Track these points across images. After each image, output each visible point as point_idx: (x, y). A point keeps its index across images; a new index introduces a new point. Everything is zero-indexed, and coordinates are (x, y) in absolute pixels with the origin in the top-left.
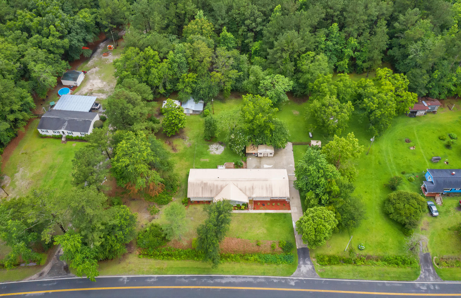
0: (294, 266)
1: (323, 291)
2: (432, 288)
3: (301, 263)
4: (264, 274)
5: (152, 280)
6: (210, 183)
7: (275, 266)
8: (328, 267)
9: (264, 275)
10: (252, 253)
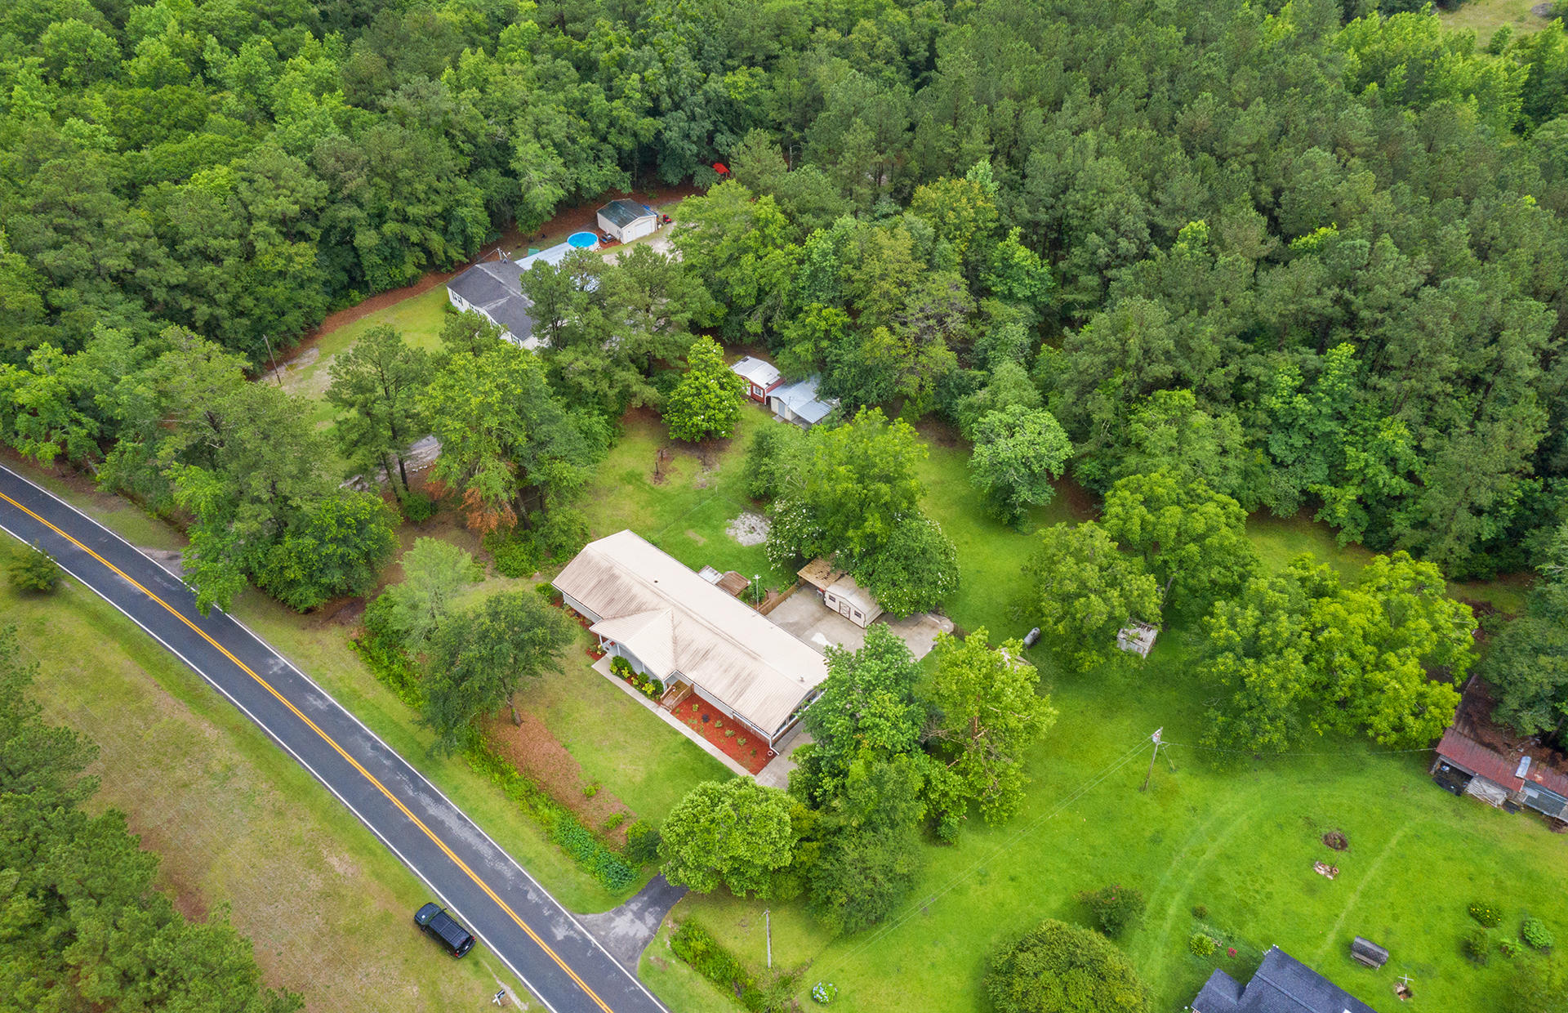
0: (614, 901)
3: (634, 907)
4: (527, 862)
6: (625, 579)
7: (571, 866)
9: (525, 864)
10: (556, 801)
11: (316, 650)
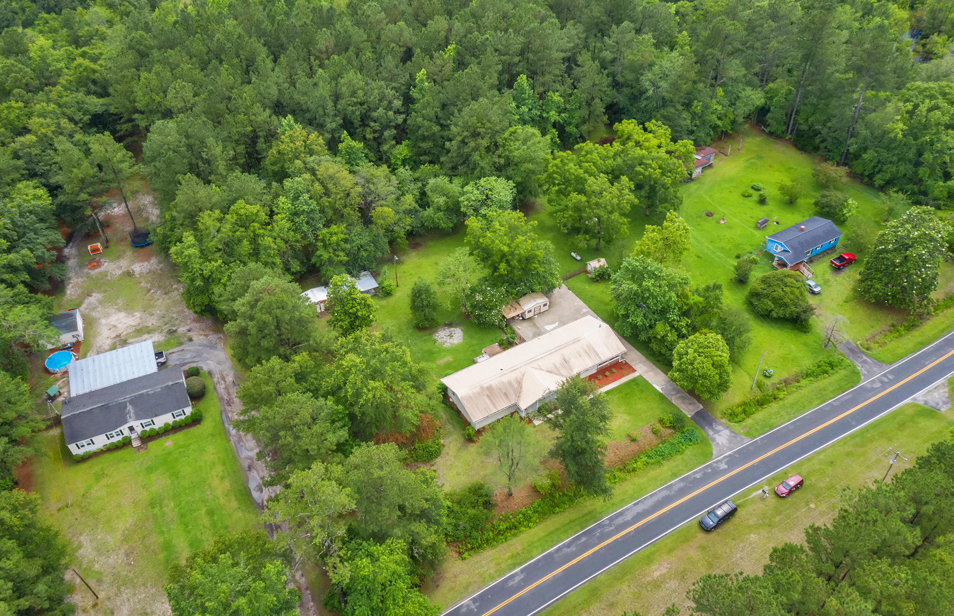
0: (706, 442)
1: (769, 454)
2: (885, 380)
3: (711, 433)
4: (675, 475)
5: (517, 579)
6: (494, 383)
7: (680, 457)
8: (749, 421)
9: (677, 477)
10: (635, 457)
11: (463, 579)
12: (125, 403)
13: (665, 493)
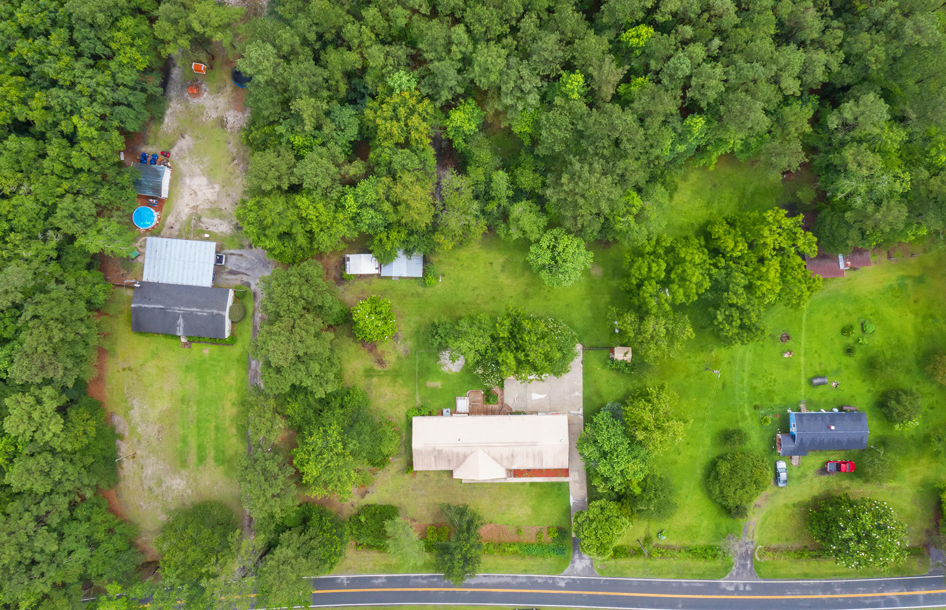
0: (567, 561)
1: (600, 593)
2: (741, 588)
3: (576, 556)
5: (380, 581)
6: (446, 449)
7: (540, 560)
8: (611, 562)
9: (525, 573)
10: (511, 543)
11: (349, 562)
12: (179, 314)
13: (509, 580)
